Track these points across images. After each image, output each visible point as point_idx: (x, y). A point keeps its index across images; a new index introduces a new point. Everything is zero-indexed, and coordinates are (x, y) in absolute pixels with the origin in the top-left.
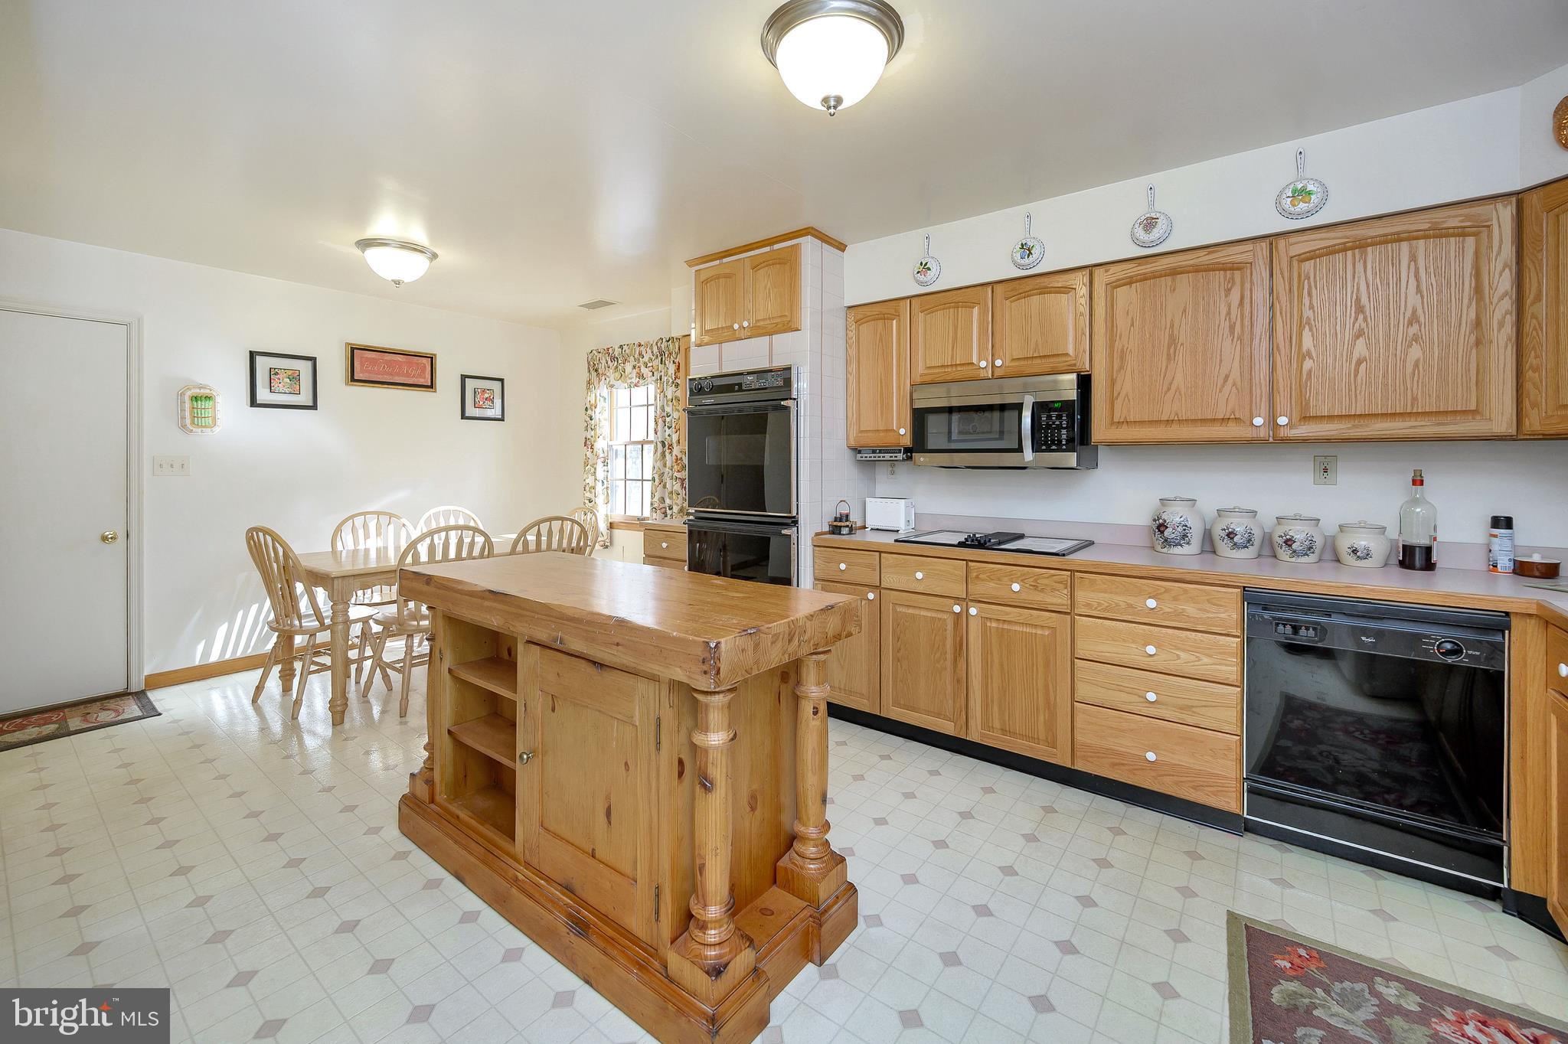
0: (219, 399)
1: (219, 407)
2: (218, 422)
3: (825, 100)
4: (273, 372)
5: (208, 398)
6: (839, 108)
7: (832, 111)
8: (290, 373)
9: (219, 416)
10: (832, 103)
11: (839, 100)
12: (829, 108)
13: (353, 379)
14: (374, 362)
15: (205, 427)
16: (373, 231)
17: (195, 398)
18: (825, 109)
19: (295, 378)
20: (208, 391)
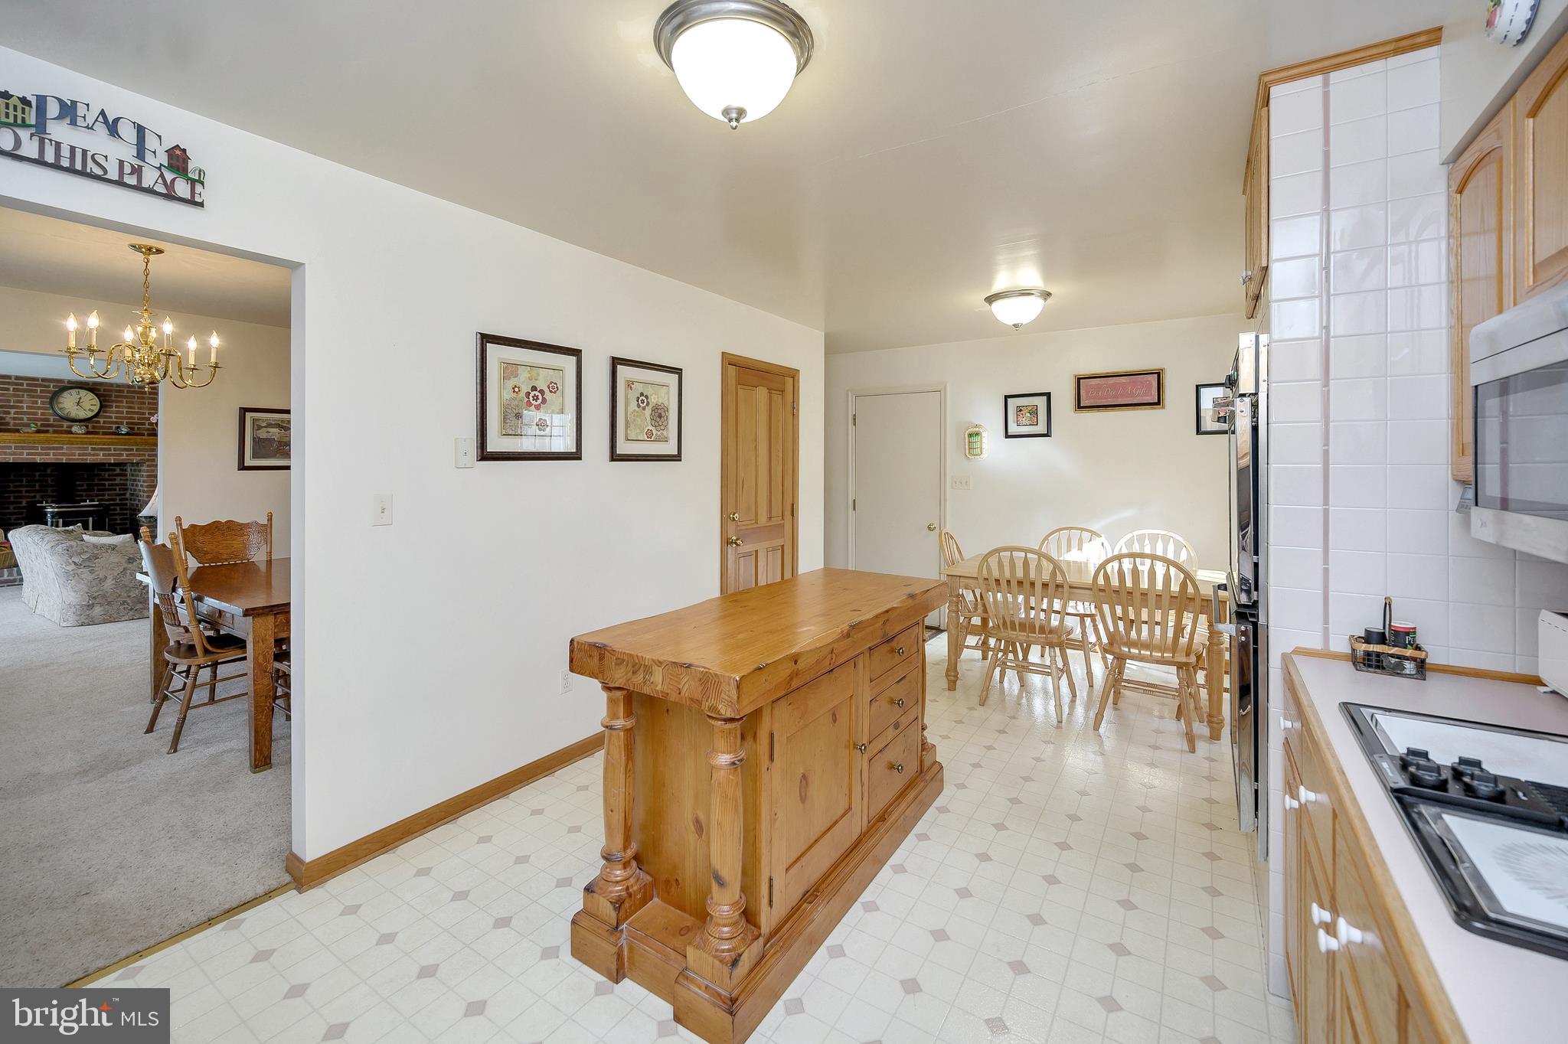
0: (984, 434)
1: (984, 440)
2: (984, 451)
3: (726, 112)
4: (1019, 409)
5: (977, 434)
6: (742, 121)
7: (734, 124)
8: (1029, 408)
9: (984, 446)
10: (734, 115)
11: (741, 112)
12: (730, 120)
13: (1079, 407)
14: (1098, 388)
15: (976, 455)
16: (998, 286)
17: (970, 435)
18: (726, 120)
19: (1034, 412)
20: (977, 429)
